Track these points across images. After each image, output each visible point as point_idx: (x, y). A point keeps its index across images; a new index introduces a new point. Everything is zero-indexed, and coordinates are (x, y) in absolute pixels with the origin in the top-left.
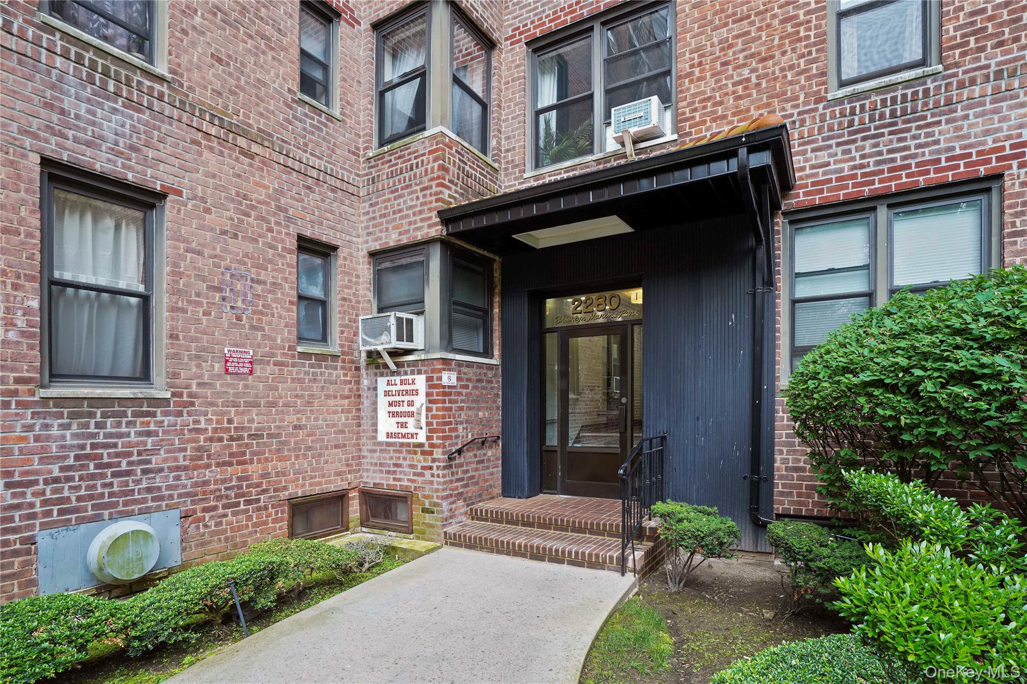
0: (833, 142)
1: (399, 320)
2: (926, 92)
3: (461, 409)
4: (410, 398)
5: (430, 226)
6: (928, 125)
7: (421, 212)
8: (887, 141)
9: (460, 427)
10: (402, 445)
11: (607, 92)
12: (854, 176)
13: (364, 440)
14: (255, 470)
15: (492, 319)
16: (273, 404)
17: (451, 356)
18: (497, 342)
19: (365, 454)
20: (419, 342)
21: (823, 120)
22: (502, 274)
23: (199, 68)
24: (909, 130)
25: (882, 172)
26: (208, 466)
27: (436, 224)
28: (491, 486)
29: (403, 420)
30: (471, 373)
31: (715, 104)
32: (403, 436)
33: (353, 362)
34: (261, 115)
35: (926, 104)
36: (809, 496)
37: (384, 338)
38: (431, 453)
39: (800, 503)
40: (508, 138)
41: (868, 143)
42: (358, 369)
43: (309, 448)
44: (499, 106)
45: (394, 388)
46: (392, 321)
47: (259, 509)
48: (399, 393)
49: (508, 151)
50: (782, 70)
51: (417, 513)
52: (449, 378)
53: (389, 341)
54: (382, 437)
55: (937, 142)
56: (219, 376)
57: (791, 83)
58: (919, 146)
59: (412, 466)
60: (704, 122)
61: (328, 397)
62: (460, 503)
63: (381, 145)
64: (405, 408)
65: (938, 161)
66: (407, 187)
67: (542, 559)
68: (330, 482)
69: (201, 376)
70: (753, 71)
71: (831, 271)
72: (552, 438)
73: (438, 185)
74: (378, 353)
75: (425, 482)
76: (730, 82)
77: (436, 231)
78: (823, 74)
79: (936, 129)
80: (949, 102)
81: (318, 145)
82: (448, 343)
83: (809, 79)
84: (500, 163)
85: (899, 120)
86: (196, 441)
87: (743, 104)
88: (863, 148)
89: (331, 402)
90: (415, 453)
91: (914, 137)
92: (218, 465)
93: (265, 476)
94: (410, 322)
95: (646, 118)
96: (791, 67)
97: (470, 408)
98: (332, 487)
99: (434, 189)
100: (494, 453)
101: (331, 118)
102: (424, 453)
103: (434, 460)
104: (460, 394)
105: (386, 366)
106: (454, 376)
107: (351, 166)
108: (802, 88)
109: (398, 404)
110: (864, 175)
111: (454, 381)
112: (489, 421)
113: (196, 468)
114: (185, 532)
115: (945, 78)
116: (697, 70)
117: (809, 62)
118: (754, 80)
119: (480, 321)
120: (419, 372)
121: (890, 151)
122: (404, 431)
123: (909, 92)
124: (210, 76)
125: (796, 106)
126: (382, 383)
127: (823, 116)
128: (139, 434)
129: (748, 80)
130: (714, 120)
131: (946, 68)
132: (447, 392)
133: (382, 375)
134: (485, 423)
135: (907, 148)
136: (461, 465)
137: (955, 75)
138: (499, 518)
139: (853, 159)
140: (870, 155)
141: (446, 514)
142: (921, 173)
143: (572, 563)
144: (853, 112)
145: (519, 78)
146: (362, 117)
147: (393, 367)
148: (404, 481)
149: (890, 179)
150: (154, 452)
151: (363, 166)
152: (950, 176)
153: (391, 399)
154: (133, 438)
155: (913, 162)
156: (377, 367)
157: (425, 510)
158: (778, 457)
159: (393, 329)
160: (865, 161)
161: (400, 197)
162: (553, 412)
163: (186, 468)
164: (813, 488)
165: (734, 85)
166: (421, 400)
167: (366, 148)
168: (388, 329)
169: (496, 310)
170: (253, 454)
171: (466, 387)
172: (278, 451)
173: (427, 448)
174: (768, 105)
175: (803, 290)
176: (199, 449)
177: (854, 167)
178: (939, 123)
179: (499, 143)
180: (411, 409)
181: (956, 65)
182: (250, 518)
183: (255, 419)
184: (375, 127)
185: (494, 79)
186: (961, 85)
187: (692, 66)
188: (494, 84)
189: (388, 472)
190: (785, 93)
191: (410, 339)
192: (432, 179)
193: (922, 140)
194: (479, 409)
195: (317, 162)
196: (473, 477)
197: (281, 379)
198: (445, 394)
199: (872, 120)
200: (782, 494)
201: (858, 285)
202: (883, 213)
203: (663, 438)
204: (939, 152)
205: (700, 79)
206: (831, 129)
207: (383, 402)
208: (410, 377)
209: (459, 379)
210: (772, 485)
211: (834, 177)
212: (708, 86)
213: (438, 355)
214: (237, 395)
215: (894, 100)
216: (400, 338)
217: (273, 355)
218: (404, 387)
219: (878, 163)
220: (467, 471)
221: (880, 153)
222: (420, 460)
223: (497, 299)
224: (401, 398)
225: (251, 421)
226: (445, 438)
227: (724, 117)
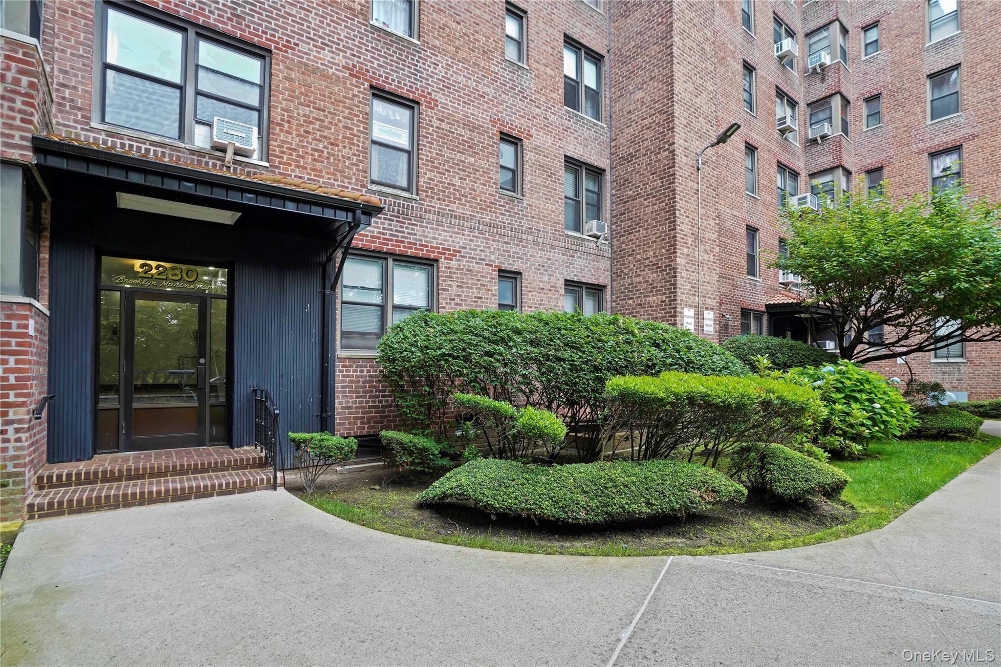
2: (412, 207)
3: (34, 362)
6: (413, 224)
8: (395, 225)
9: (34, 385)
12: (379, 238)
18: (45, 290)
24: (404, 223)
25: (392, 240)
28: (43, 452)
30: (39, 322)
31: (299, 156)
35: (412, 213)
36: (355, 424)
38: (4, 414)
39: (350, 429)
41: (386, 222)
50: (343, 157)
52: (32, 327)
55: (416, 234)
57: (348, 168)
58: (408, 233)
62: (32, 471)
65: (416, 244)
70: (325, 147)
71: (363, 288)
76: (309, 146)
78: (366, 172)
79: (416, 228)
80: (421, 217)
85: (401, 216)
87: (318, 166)
88: (384, 224)
91: (407, 228)
95: (248, 141)
96: (348, 158)
100: (44, 415)
103: (9, 423)
104: (34, 346)
106: (34, 325)
110: (384, 239)
111: (33, 331)
112: (43, 378)
115: (420, 204)
118: (325, 154)
121: (396, 231)
123: (405, 203)
125: (350, 183)
129: (321, 151)
131: (420, 199)
134: (42, 381)
135: (403, 232)
136: (33, 427)
137: (423, 205)
139: (379, 228)
140: (387, 229)
141: (27, 484)
142: (409, 248)
149: (396, 246)
152: (420, 254)
155: (406, 241)
158: (337, 401)
160: (385, 231)
164: (357, 418)
165: (312, 149)
171: (37, 338)
174: (334, 175)
175: (348, 296)
177: (380, 233)
178: (416, 225)
181: (424, 200)
186: (425, 211)
190: (344, 172)
193: (410, 231)
194: (40, 365)
196: (37, 441)
198: (28, 344)
200: (339, 424)
201: (377, 299)
202: (390, 262)
204: (416, 239)
209: (35, 328)
210: (334, 419)
211: (369, 234)
212: (293, 141)
215: (399, 204)
219: (391, 235)
221: (392, 230)
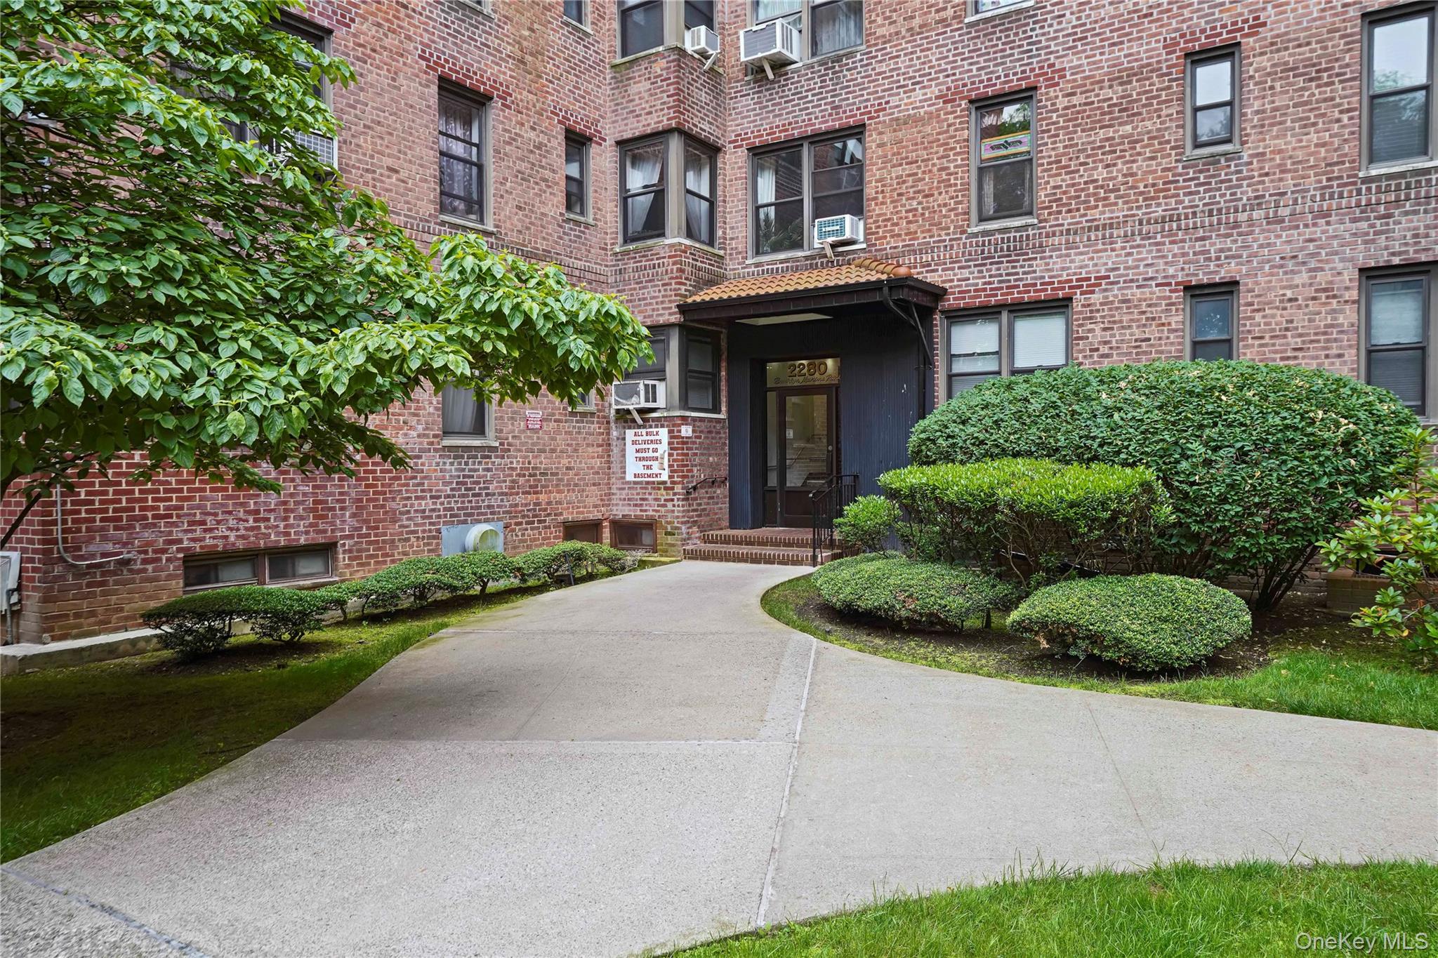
0: (971, 263)
1: (646, 386)
2: (1028, 236)
3: (695, 454)
4: (655, 446)
5: (670, 314)
6: (1030, 259)
7: (662, 302)
8: (1005, 267)
9: (695, 469)
10: (648, 483)
11: (814, 199)
12: (985, 290)
13: (613, 480)
14: (543, 498)
15: (720, 380)
16: (553, 451)
17: (688, 414)
18: (724, 400)
19: (614, 491)
20: (661, 402)
21: (965, 247)
22: (728, 343)
23: (510, 218)
24: (1018, 261)
25: (1002, 288)
26: (517, 494)
27: (674, 313)
28: (720, 519)
29: (649, 463)
30: (703, 426)
31: (893, 225)
32: (649, 476)
33: (604, 417)
34: (544, 239)
35: (1028, 245)
37: (634, 399)
38: (672, 489)
40: (732, 228)
41: (995, 266)
42: (608, 423)
43: (576, 485)
44: (724, 201)
45: (640, 438)
46: (642, 387)
47: (545, 527)
48: (645, 442)
49: (732, 239)
50: (939, 206)
51: (661, 535)
52: (686, 431)
53: (640, 402)
54: (629, 477)
55: (1035, 272)
56: (524, 431)
57: (945, 216)
58: (1024, 273)
59: (656, 500)
60: (885, 237)
61: (588, 445)
62: (695, 529)
63: (625, 242)
64: (651, 454)
65: (1035, 285)
66: (650, 281)
67: (759, 563)
68: (589, 512)
69: (513, 431)
70: (920, 203)
72: (773, 481)
73: (677, 283)
74: (628, 412)
75: (668, 511)
76: (903, 209)
77: (676, 318)
78: (968, 213)
79: (1034, 263)
80: (1041, 246)
81: (579, 249)
82: (685, 404)
83: (956, 215)
84: (725, 249)
85: (1013, 253)
86: (511, 476)
87: (913, 227)
88: (990, 270)
89: (590, 449)
90: (659, 489)
91: (1022, 267)
92: (523, 493)
93: (549, 503)
94: (654, 387)
95: (842, 231)
96: (945, 205)
97: (702, 454)
98: (591, 517)
99: (674, 286)
100: (722, 492)
101: (587, 226)
102: (666, 489)
103: (675, 494)
104: (694, 443)
105: (634, 421)
106: (690, 429)
107: (603, 260)
108: (952, 221)
109: (645, 450)
110: (991, 289)
111: (690, 433)
112: (717, 464)
113: (512, 494)
114: (505, 538)
115: (1039, 228)
116: (880, 196)
117: (956, 203)
118: (920, 211)
119: (710, 383)
120: (662, 426)
121: (1007, 275)
122: (649, 472)
123: (1018, 235)
124: (515, 222)
125: (948, 234)
126: (630, 434)
127: (965, 244)
128: (484, 470)
129: (916, 210)
130: (892, 237)
131: (1040, 222)
132: (685, 442)
133: (630, 428)
134: (715, 467)
135: (1017, 274)
136: (696, 499)
137: (1044, 227)
138: (726, 540)
139: (984, 277)
140: (995, 276)
141: (685, 536)
142: (1026, 292)
143: (780, 563)
144: (984, 245)
145: (741, 178)
146: (609, 217)
147: (640, 422)
148: (650, 511)
149: (1007, 294)
150: (490, 482)
151: (610, 260)
152: (1042, 296)
153: (638, 447)
154: (481, 473)
155: (1021, 284)
156: (626, 421)
157: (667, 533)
159: (642, 393)
160: (992, 279)
161: (644, 288)
162: (773, 461)
163: (506, 494)
165: (907, 211)
166: (664, 448)
167: (613, 244)
168: (638, 394)
169: (723, 373)
170: (543, 486)
171: (699, 437)
172: (557, 485)
173: (669, 485)
174: (929, 231)
175: (960, 367)
176: (513, 481)
177: (985, 283)
178: (1035, 259)
179: (724, 233)
180: (655, 454)
181: (1046, 221)
182: (540, 533)
183: (543, 462)
184: (620, 226)
185: (720, 178)
186: (1047, 236)
187: (877, 193)
188: (720, 182)
189: (636, 505)
190: (940, 223)
191: (654, 400)
192: (672, 278)
193: (1026, 269)
194: (710, 455)
195: (579, 264)
196: (704, 510)
197: (558, 432)
198: (683, 443)
199: (996, 251)
201: (990, 365)
202: (1005, 316)
203: (856, 477)
204: (1035, 278)
205: (882, 203)
206: (970, 254)
207: (630, 450)
208: (654, 430)
209: (694, 431)
211: (972, 288)
212: (888, 210)
213: (678, 413)
214: (533, 444)
215: (1009, 238)
216: (647, 400)
217: (553, 415)
218: (649, 438)
219: (1000, 282)
220: (700, 504)
221: (1001, 275)
222: (663, 494)
223: (724, 364)
224: (646, 446)
225: (541, 463)
226: (683, 477)
227: (899, 235)
